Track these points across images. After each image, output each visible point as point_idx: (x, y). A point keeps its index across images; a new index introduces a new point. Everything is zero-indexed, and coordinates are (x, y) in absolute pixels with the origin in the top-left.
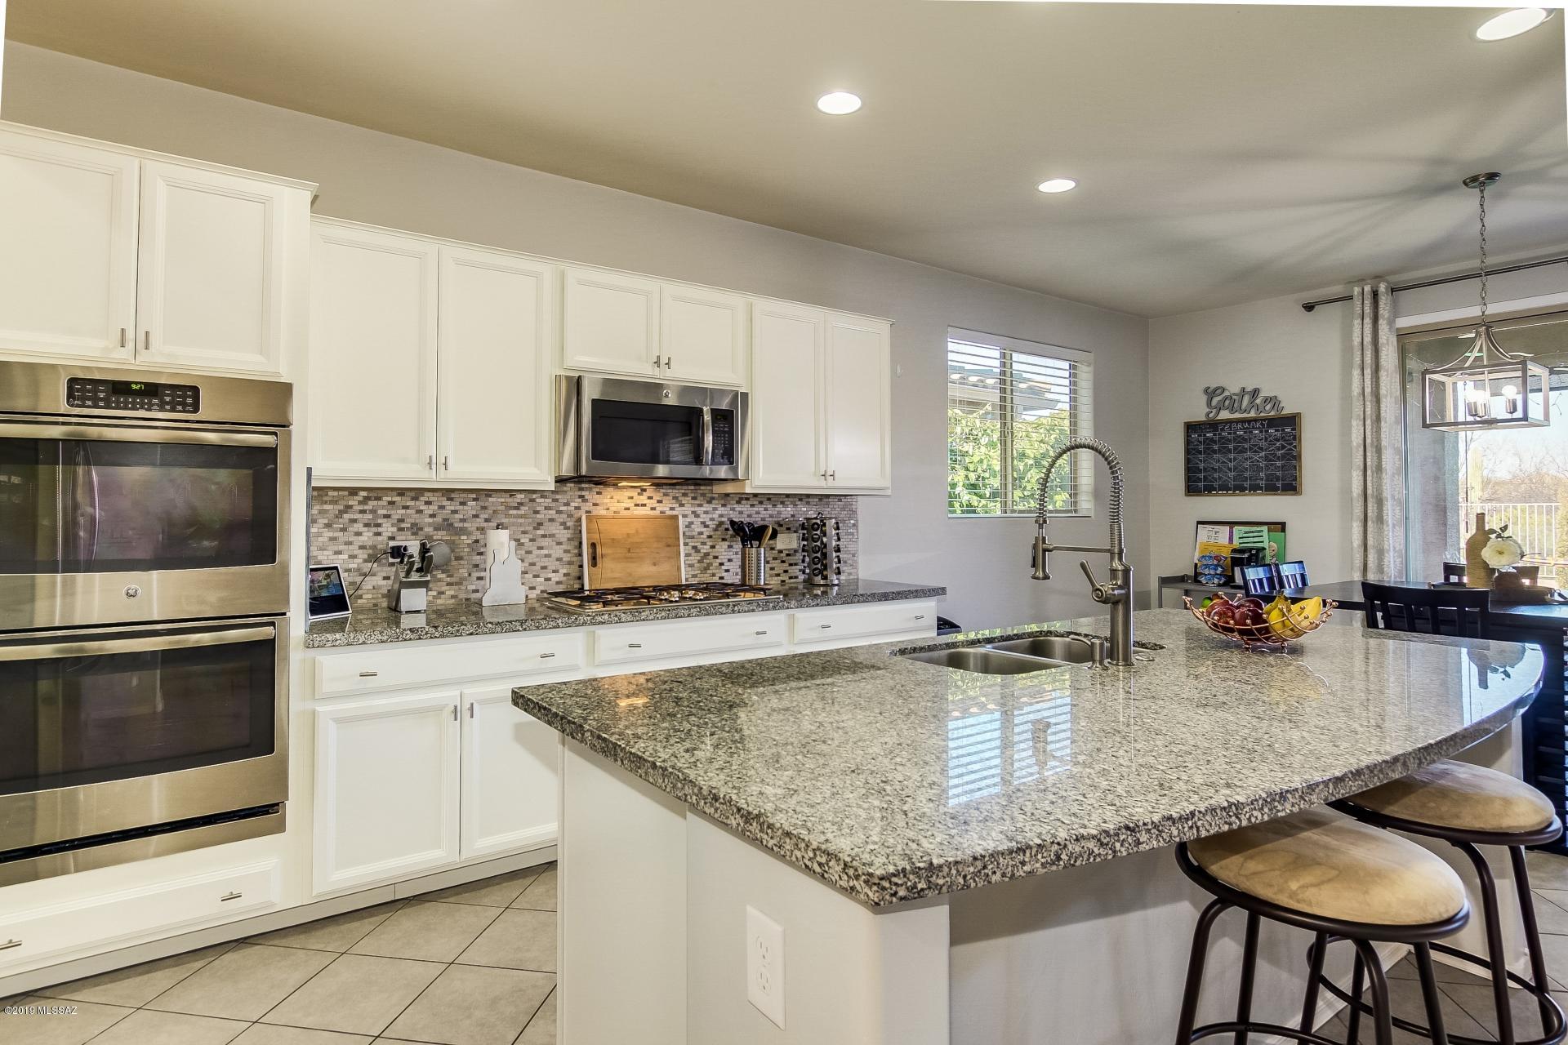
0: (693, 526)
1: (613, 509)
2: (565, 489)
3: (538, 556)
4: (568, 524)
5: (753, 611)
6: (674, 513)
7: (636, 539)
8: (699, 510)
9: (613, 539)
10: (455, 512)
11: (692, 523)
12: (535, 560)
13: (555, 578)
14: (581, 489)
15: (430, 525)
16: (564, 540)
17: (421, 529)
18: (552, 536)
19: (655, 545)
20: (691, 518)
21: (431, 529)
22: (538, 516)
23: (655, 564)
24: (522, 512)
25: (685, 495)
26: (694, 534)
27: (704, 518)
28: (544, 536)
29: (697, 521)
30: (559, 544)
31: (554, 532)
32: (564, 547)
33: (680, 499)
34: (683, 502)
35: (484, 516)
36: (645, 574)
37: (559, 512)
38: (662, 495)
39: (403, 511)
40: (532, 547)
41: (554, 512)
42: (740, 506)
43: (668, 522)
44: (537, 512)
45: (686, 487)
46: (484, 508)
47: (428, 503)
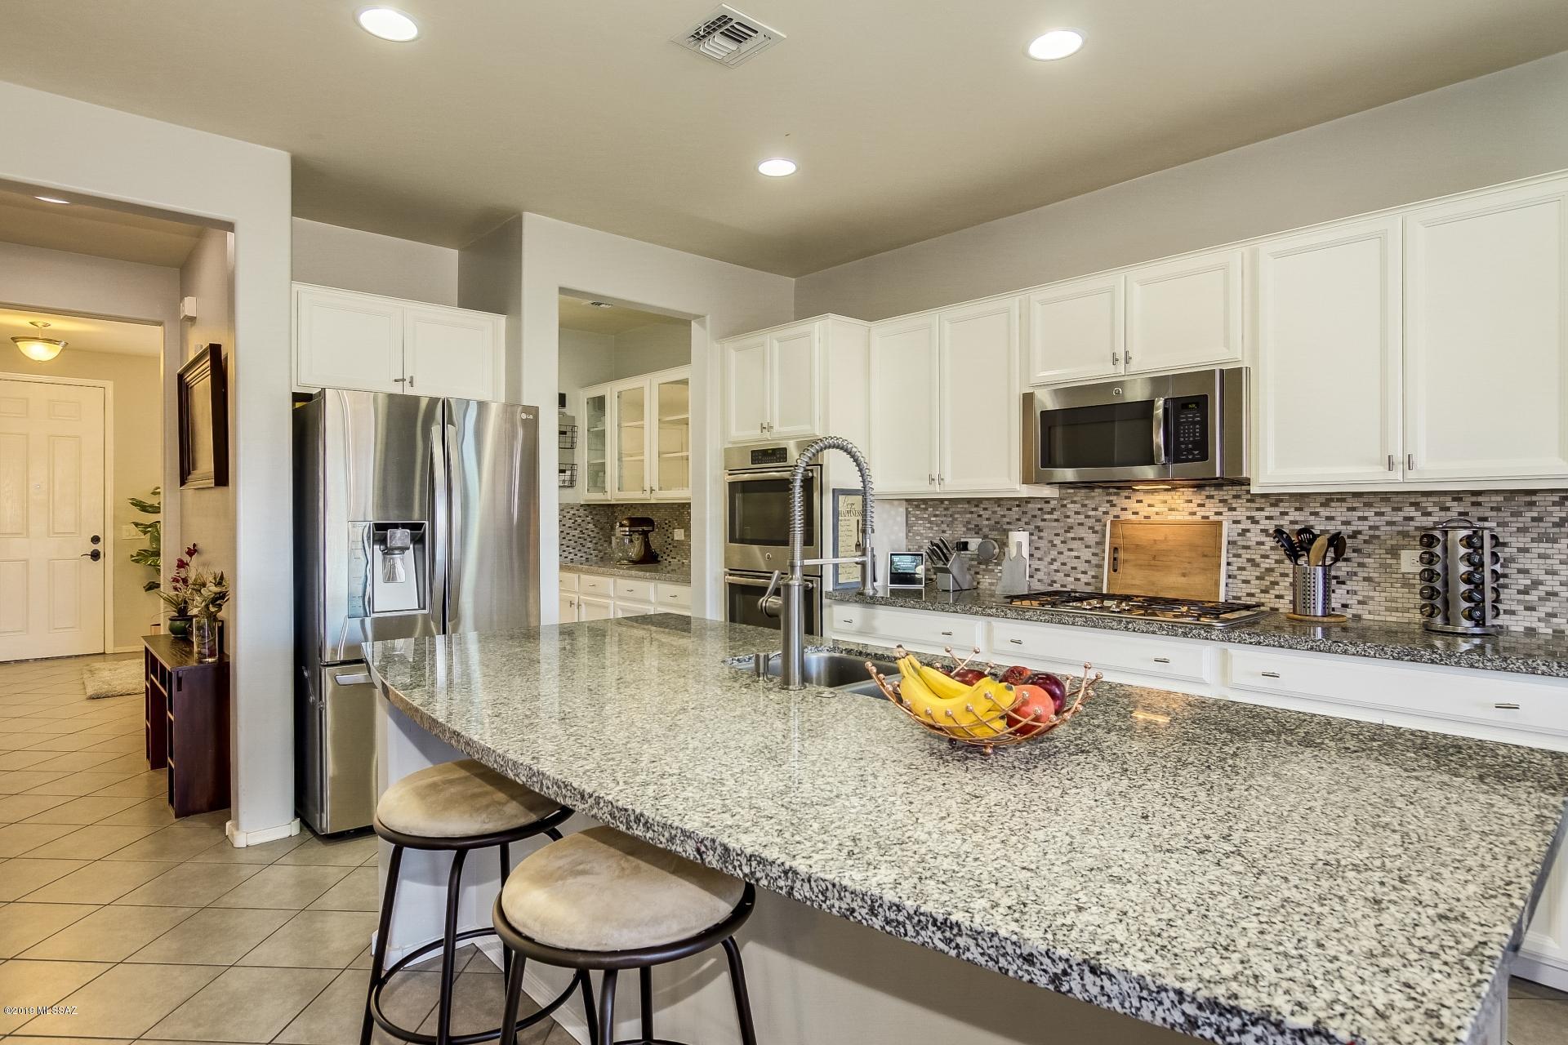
0: (1248, 534)
1: (1142, 514)
2: (1093, 494)
3: (1069, 557)
4: (1096, 528)
5: (1154, 633)
6: (1220, 518)
7: (1163, 547)
8: (1257, 515)
9: (1137, 545)
10: (1004, 516)
11: (1248, 531)
12: (1065, 561)
13: (1084, 578)
14: (1109, 494)
15: (987, 526)
16: (1092, 543)
17: (981, 529)
18: (1081, 539)
19: (1187, 554)
20: (1247, 524)
21: (987, 529)
22: (1069, 520)
23: (1184, 575)
24: (1055, 517)
25: (1236, 497)
26: (1249, 543)
27: (1265, 524)
28: (1074, 539)
29: (1255, 529)
30: (1087, 547)
31: (1083, 535)
32: (1093, 550)
33: (1230, 501)
34: (1234, 506)
35: (1025, 520)
36: (1171, 583)
37: (1088, 517)
38: (1204, 497)
39: (970, 516)
40: (1061, 547)
41: (1083, 517)
42: (1328, 509)
43: (1207, 528)
44: (1068, 517)
45: (1238, 488)
46: (1024, 513)
47: (985, 509)
